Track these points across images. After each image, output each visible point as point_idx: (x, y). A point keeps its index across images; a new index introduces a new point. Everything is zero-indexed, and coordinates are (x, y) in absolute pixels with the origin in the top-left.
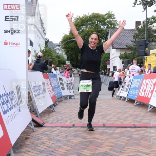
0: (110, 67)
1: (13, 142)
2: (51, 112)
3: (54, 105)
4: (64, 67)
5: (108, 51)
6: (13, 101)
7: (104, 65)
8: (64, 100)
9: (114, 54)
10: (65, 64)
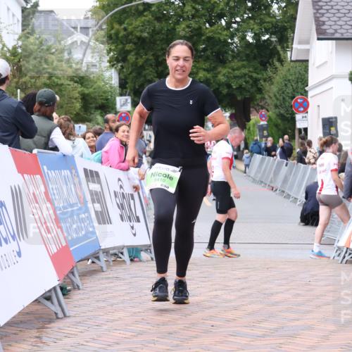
2: (51, 321)
3: (62, 289)
4: (107, 121)
7: (282, 112)
8: (108, 266)
9: (326, 62)
10: (110, 110)
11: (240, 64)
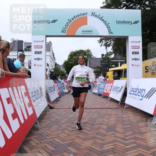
1: (38, 116)
2: (58, 101)
3: (59, 97)
6: (38, 95)
8: (65, 95)
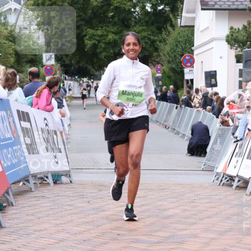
0: (195, 75)
5: (186, 18)
7: (173, 66)
8: (36, 187)
9: (208, 28)
10: (38, 63)
11: (141, 28)
